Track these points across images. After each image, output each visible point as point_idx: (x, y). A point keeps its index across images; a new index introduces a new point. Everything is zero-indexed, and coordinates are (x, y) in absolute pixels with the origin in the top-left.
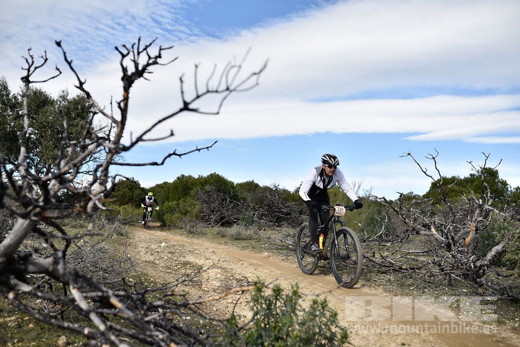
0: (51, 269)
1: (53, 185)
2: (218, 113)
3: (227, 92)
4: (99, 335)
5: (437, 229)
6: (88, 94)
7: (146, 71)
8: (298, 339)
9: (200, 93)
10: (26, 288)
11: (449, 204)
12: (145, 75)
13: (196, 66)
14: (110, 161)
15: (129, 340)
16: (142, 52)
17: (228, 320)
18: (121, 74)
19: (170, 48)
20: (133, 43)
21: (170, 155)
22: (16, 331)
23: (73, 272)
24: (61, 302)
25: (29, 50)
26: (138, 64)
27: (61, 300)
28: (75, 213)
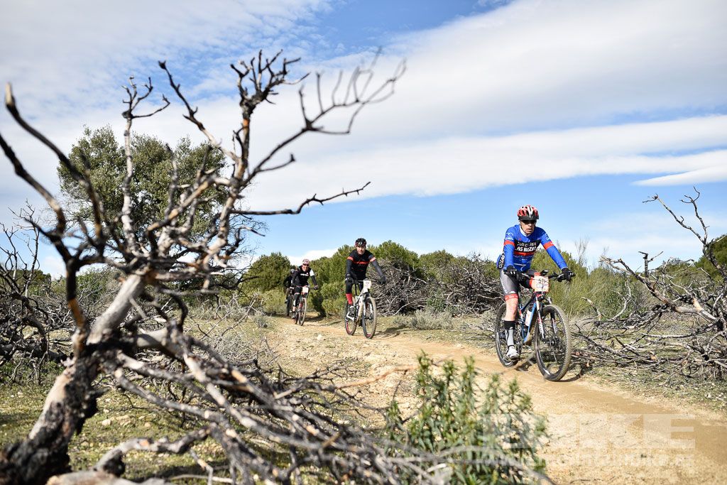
0: (164, 343)
1: (163, 239)
2: (348, 132)
3: (358, 105)
4: (222, 419)
5: (701, 302)
6: (201, 127)
7: (270, 93)
8: (473, 426)
9: (325, 108)
10: (135, 364)
11: (718, 267)
12: (269, 97)
13: (319, 76)
14: (230, 208)
15: (267, 443)
16: (264, 69)
17: (387, 409)
18: (240, 98)
19: (297, 60)
20: (251, 58)
21: (308, 201)
22: (129, 431)
23: (187, 338)
24: (177, 381)
25: (131, 78)
26: (260, 84)
27: (176, 378)
28: (190, 274)
